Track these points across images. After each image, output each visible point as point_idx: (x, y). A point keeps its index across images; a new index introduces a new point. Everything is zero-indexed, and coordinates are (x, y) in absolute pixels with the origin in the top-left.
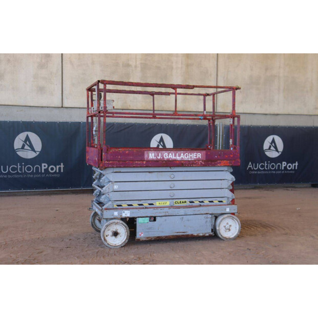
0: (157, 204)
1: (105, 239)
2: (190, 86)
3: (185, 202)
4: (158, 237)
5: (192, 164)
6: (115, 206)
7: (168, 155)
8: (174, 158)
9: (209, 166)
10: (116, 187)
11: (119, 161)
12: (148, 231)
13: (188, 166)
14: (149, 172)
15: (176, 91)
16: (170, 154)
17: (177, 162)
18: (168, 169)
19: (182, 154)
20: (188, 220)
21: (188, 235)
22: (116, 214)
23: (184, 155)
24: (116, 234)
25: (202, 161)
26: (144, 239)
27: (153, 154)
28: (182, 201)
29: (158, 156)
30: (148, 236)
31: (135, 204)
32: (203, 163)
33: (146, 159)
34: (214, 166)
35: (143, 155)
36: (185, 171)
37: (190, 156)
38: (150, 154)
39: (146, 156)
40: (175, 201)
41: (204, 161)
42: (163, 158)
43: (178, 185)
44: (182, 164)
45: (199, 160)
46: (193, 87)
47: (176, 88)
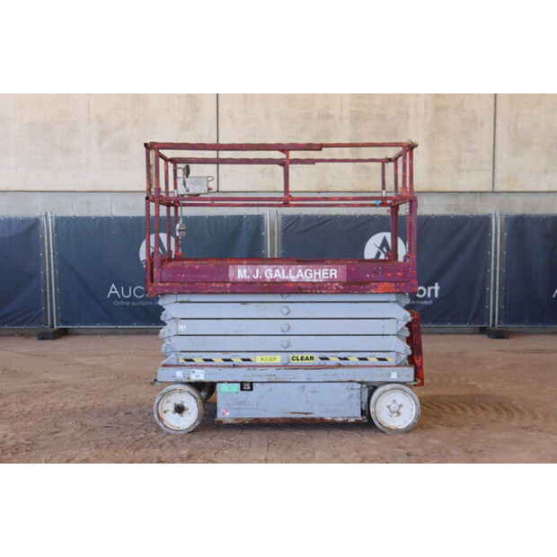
0: (258, 359)
1: (159, 418)
2: (314, 145)
3: (312, 358)
4: (257, 419)
5: (320, 288)
6: (182, 361)
7: (273, 273)
8: (284, 277)
9: (353, 293)
10: (182, 328)
11: (182, 283)
12: (237, 407)
13: (311, 293)
14: (243, 303)
15: (288, 157)
16: (277, 271)
17: (291, 285)
18: (278, 298)
19: (300, 271)
20: (315, 392)
21: (314, 419)
22: (179, 374)
23: (303, 271)
24: (180, 409)
25: (340, 283)
26: (230, 422)
27: (245, 271)
28: (305, 355)
29: (255, 273)
30: (239, 417)
31: (218, 359)
32: (341, 287)
33: (231, 280)
34: (362, 292)
35: (227, 271)
36: (310, 302)
37: (315, 273)
38: (239, 271)
39: (231, 275)
40: (291, 355)
41: (344, 284)
42: (264, 277)
43: (298, 327)
44: (300, 288)
45: (332, 281)
46: (320, 147)
47: (288, 150)
